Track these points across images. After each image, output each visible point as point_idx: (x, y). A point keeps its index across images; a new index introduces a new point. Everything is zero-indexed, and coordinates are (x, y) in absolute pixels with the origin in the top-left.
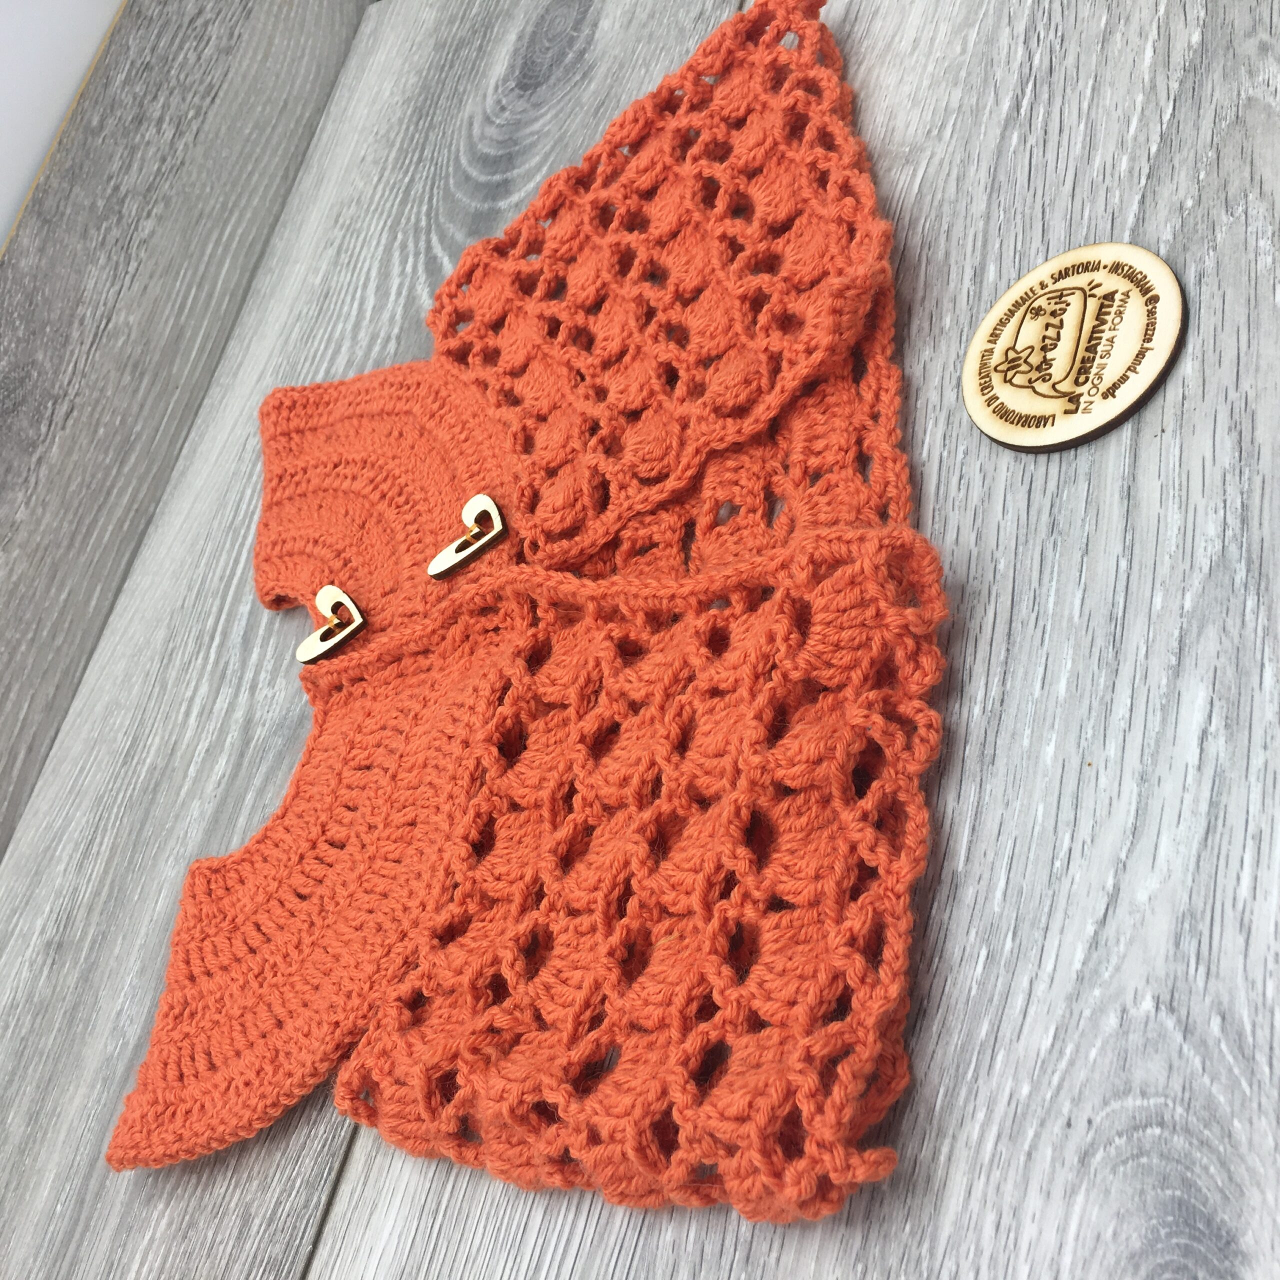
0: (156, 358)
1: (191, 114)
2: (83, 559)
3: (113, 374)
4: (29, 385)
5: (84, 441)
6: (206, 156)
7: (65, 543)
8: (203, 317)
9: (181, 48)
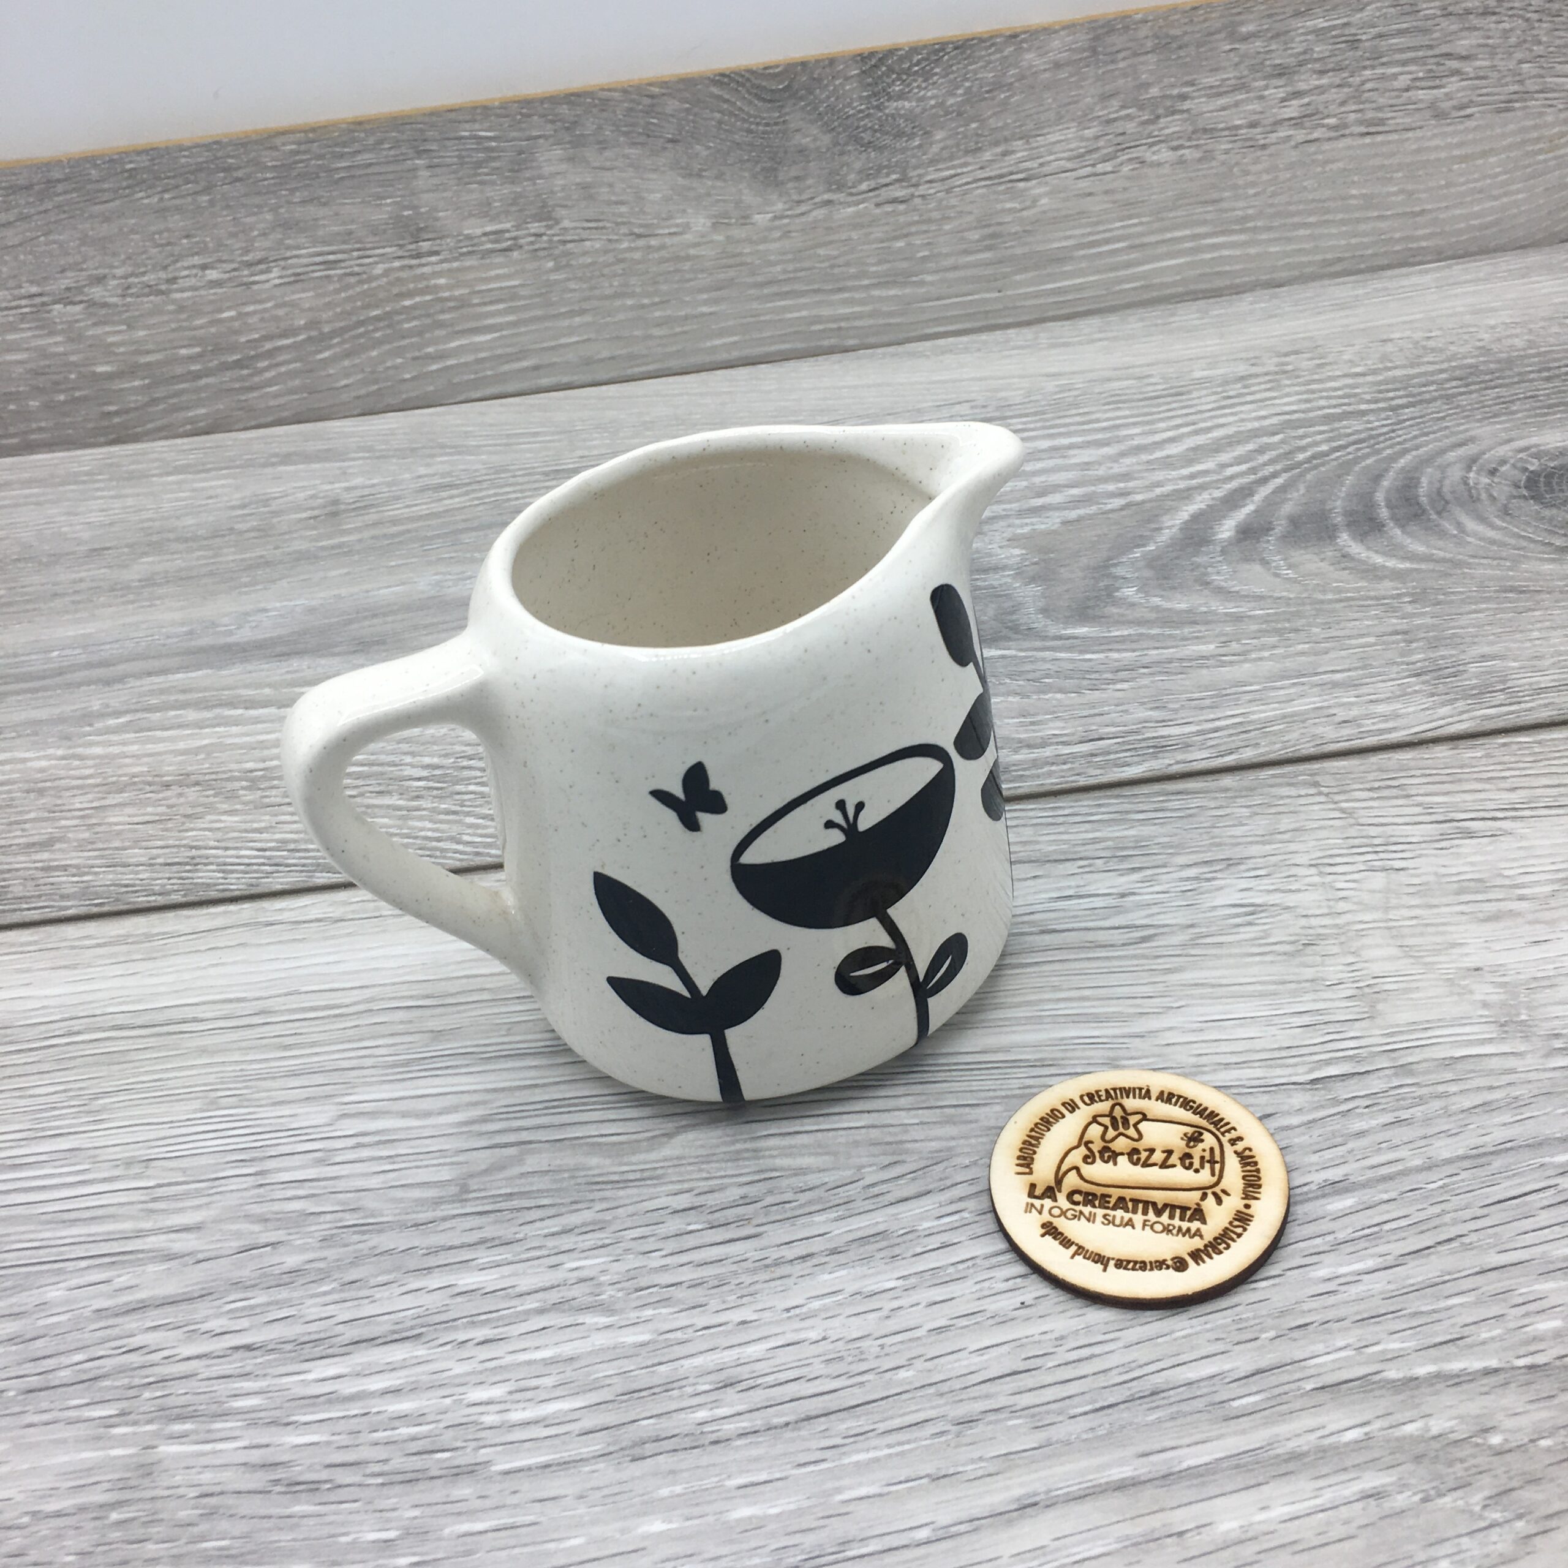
0: (1019, 251)
1: (1332, 121)
2: (755, 305)
3: (970, 218)
4: (901, 143)
5: (878, 233)
6: (1290, 166)
7: (759, 279)
8: (1098, 272)
9: (1404, 63)
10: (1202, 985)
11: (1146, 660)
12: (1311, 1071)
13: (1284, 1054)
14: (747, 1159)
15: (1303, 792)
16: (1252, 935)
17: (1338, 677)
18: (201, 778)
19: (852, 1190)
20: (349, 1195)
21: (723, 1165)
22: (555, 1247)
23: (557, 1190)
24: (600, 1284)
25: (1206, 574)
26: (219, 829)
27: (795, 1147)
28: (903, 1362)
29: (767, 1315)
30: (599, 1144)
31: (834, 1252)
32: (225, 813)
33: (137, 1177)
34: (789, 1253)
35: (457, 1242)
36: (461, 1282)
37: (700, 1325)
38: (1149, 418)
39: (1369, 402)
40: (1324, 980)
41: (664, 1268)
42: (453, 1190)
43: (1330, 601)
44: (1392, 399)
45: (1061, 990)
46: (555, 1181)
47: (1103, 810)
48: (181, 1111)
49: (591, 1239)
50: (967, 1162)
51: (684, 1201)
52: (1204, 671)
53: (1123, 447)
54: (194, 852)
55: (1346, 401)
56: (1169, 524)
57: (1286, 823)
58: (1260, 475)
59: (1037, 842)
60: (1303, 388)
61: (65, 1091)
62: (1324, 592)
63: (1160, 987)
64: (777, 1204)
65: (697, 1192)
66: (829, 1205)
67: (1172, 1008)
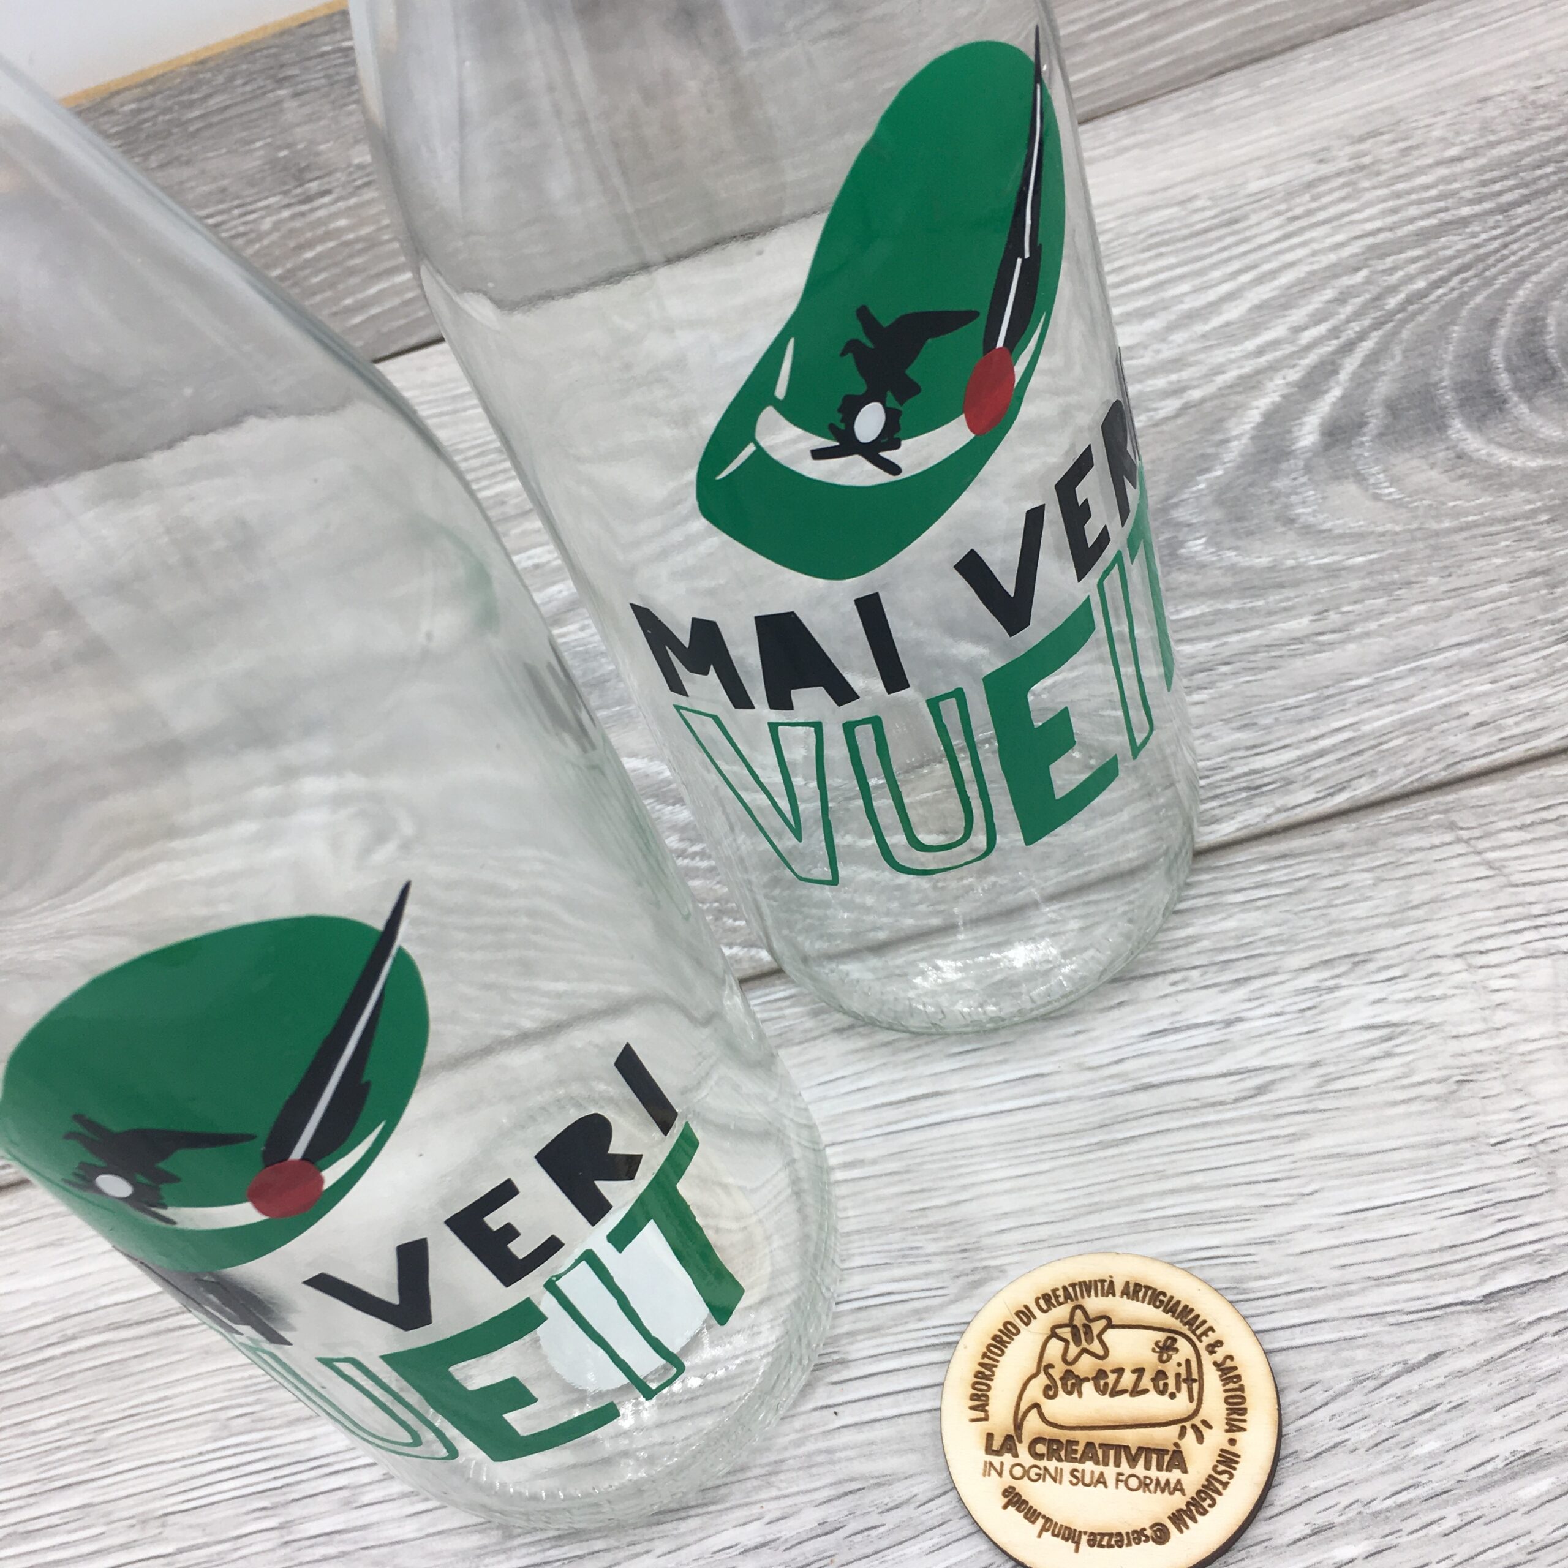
10: (1338, 1155)
11: (1226, 652)
12: (1483, 1280)
13: (1447, 1256)
14: (822, 1465)
15: (1436, 840)
16: (1389, 1074)
17: (1466, 652)
20: (385, 1550)
21: (794, 1474)
25: (1288, 506)
27: (872, 1443)
33: (155, 1540)
38: (1198, 265)
39: (1471, 202)
40: (1487, 1136)
43: (1449, 532)
44: (1500, 193)
45: (1167, 1177)
48: (191, 1442)
51: (751, 1534)
52: (1299, 662)
53: (1170, 316)
55: (1442, 204)
56: (1234, 433)
57: (1421, 891)
58: (1344, 338)
60: (1384, 192)
61: (68, 1423)
62: (1437, 517)
63: (1285, 1164)
64: (862, 1531)
65: (767, 1519)
66: (922, 1528)
67: (1303, 1195)
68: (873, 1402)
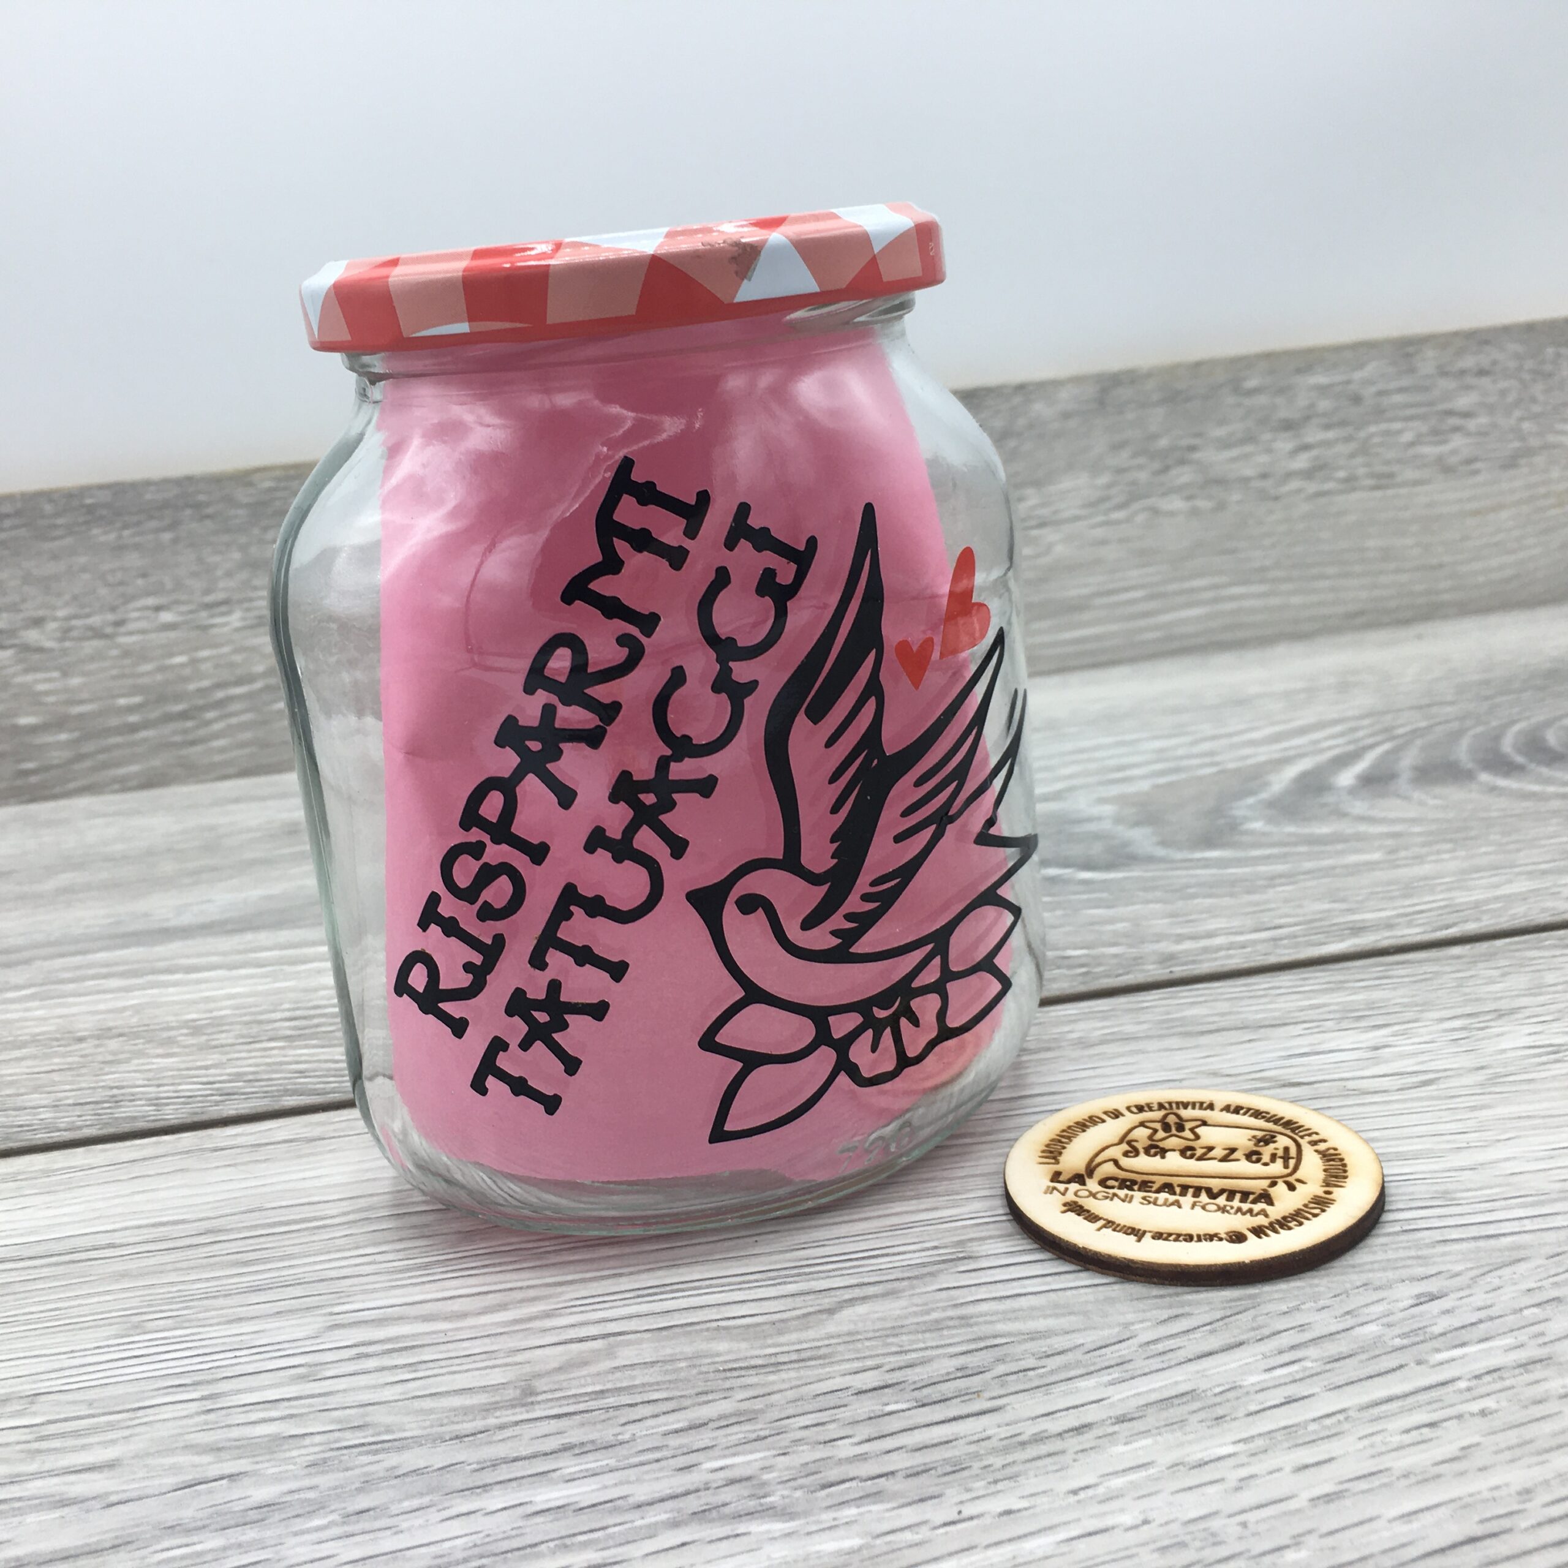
1: (1342, 474)
6: (1305, 517)
9: (1407, 419)
10: (1529, 1117)
14: (955, 1327)
17: (1542, 866)
18: (126, 1030)
19: (1124, 1350)
20: (348, 1411)
21: (920, 1336)
22: (680, 1447)
23: (670, 1382)
24: (764, 1484)
25: (1338, 809)
26: (150, 1070)
27: (1020, 1310)
28: (1286, 1541)
29: (1042, 1501)
30: (726, 1328)
31: (1122, 1419)
32: (158, 1056)
33: (16, 1414)
34: (1053, 1426)
35: (524, 1453)
36: (538, 1499)
37: (939, 1519)
41: (862, 1457)
42: (511, 1393)
43: (1499, 817)
46: (666, 1372)
47: (1311, 982)
48: (84, 1339)
49: (738, 1433)
50: (1284, 1308)
51: (870, 1379)
52: (1378, 873)
53: (1195, 737)
54: (115, 1091)
56: (1274, 780)
59: (1239, 1013)
62: (1485, 812)
63: (1471, 1123)
64: (1015, 1373)
65: (887, 1368)
66: (1097, 1367)
67: (1499, 1141)
68: (1015, 1284)
